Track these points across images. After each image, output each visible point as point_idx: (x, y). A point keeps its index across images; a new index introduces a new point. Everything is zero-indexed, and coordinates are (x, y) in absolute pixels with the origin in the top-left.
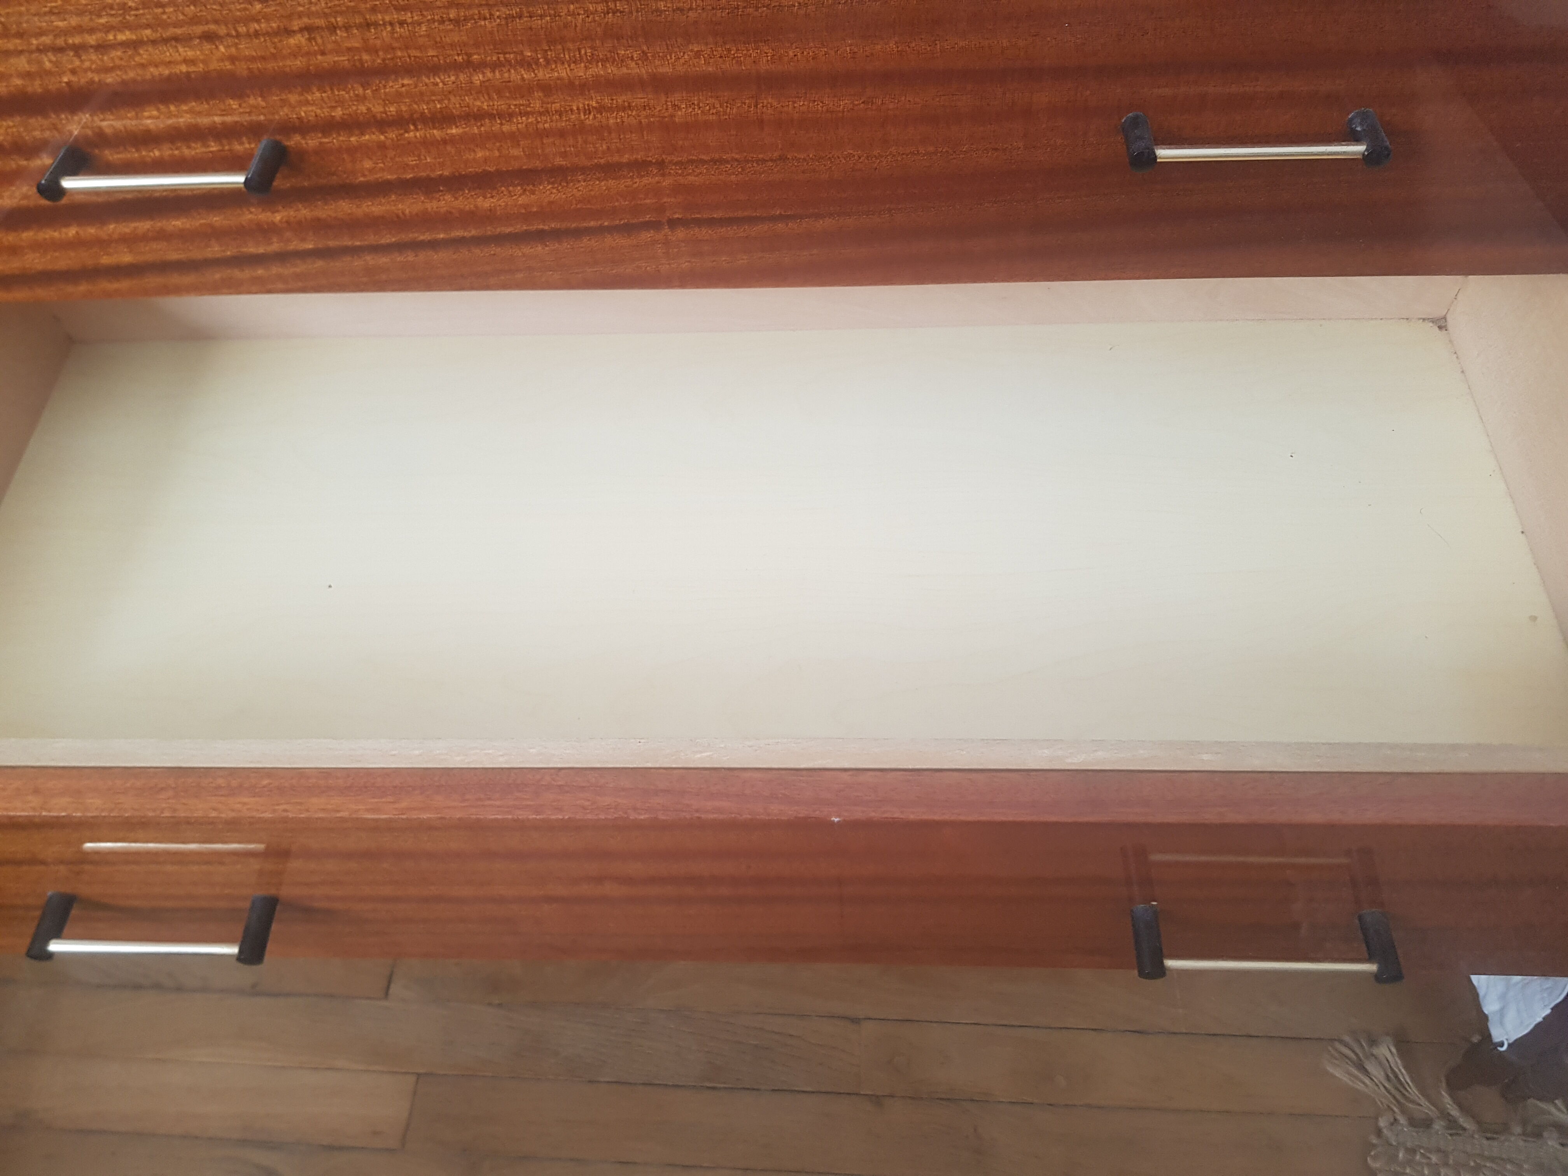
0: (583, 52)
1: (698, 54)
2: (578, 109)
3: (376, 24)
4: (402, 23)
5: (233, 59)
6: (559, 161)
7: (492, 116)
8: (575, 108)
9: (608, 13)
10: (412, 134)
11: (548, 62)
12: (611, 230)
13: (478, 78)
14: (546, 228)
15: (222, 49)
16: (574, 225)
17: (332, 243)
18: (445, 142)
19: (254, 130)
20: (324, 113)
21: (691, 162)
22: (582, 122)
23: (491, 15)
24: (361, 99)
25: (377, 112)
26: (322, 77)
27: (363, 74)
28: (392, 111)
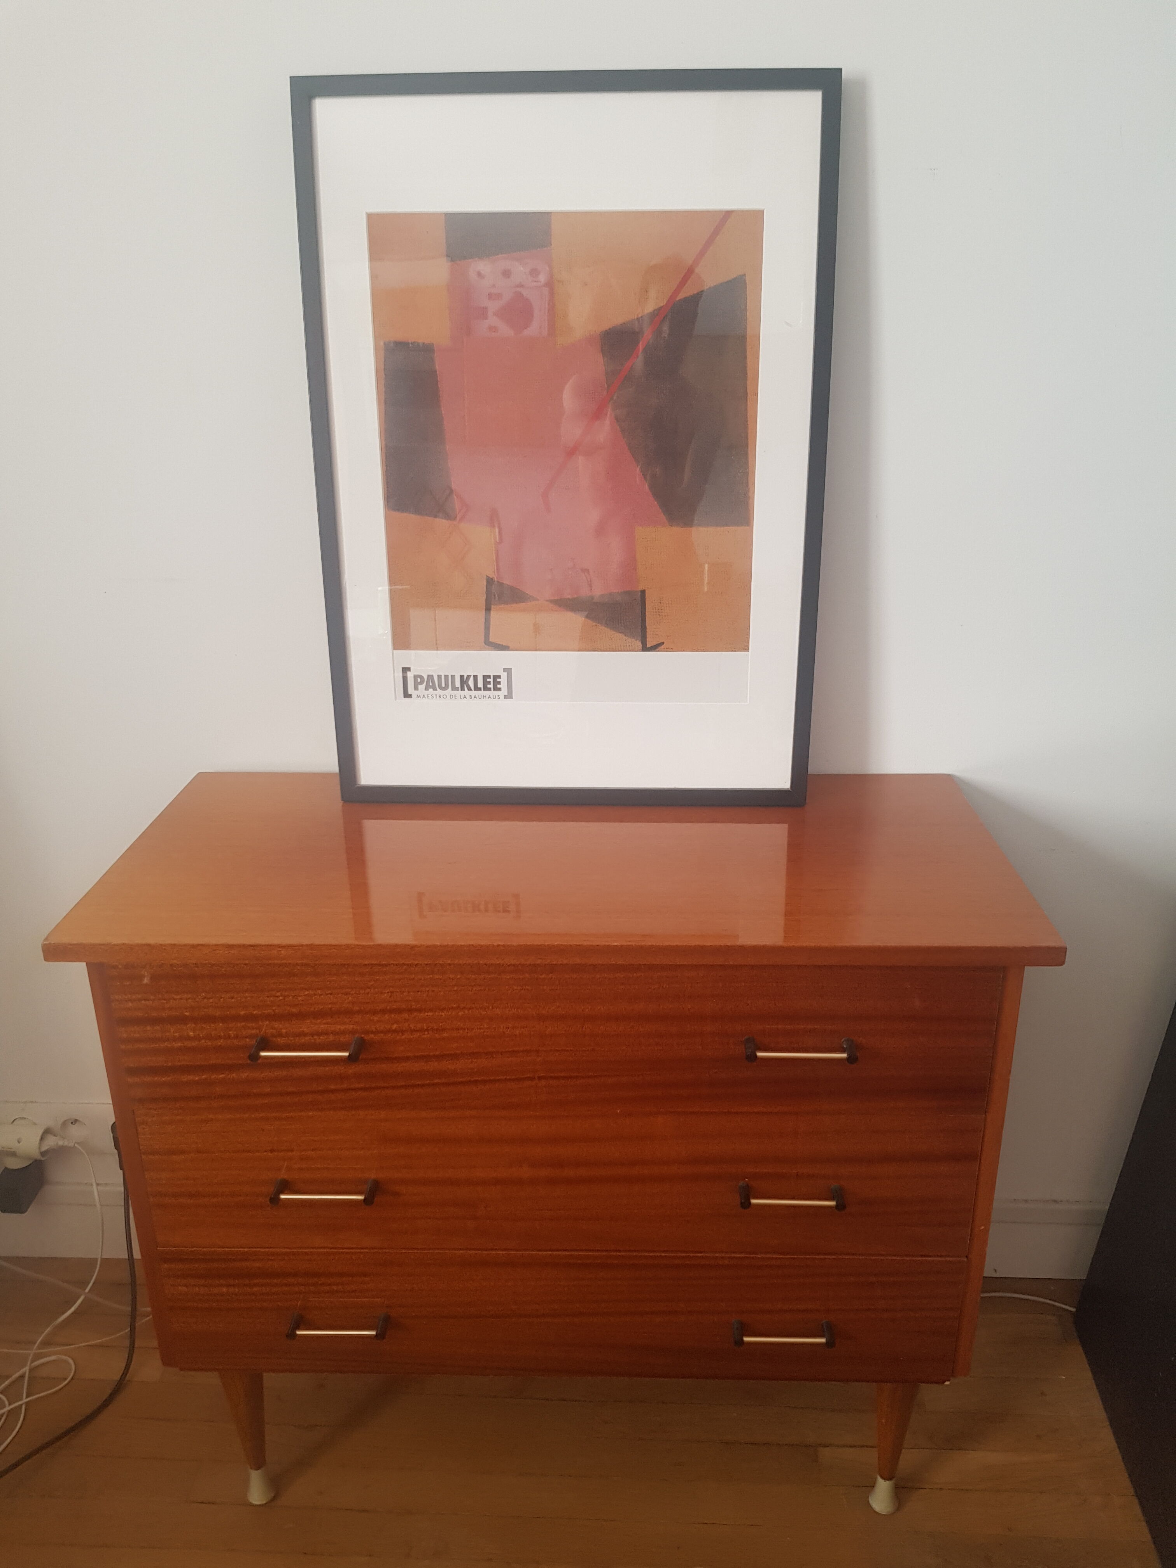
0: (509, 1005)
1: (559, 1007)
2: (504, 1027)
3: (421, 992)
4: (433, 991)
5: (353, 1003)
6: (491, 1049)
7: (464, 1029)
8: (502, 1027)
9: (522, 990)
10: (425, 1036)
11: (493, 1008)
12: (510, 1080)
13: (461, 1013)
14: (480, 1079)
15: (350, 998)
16: (493, 1078)
17: (373, 1085)
18: (440, 1040)
19: (353, 1032)
20: (388, 1027)
21: (551, 1050)
22: (504, 1033)
23: (472, 989)
24: (406, 1020)
25: (412, 1026)
26: (392, 1011)
27: (410, 1010)
28: (419, 1026)
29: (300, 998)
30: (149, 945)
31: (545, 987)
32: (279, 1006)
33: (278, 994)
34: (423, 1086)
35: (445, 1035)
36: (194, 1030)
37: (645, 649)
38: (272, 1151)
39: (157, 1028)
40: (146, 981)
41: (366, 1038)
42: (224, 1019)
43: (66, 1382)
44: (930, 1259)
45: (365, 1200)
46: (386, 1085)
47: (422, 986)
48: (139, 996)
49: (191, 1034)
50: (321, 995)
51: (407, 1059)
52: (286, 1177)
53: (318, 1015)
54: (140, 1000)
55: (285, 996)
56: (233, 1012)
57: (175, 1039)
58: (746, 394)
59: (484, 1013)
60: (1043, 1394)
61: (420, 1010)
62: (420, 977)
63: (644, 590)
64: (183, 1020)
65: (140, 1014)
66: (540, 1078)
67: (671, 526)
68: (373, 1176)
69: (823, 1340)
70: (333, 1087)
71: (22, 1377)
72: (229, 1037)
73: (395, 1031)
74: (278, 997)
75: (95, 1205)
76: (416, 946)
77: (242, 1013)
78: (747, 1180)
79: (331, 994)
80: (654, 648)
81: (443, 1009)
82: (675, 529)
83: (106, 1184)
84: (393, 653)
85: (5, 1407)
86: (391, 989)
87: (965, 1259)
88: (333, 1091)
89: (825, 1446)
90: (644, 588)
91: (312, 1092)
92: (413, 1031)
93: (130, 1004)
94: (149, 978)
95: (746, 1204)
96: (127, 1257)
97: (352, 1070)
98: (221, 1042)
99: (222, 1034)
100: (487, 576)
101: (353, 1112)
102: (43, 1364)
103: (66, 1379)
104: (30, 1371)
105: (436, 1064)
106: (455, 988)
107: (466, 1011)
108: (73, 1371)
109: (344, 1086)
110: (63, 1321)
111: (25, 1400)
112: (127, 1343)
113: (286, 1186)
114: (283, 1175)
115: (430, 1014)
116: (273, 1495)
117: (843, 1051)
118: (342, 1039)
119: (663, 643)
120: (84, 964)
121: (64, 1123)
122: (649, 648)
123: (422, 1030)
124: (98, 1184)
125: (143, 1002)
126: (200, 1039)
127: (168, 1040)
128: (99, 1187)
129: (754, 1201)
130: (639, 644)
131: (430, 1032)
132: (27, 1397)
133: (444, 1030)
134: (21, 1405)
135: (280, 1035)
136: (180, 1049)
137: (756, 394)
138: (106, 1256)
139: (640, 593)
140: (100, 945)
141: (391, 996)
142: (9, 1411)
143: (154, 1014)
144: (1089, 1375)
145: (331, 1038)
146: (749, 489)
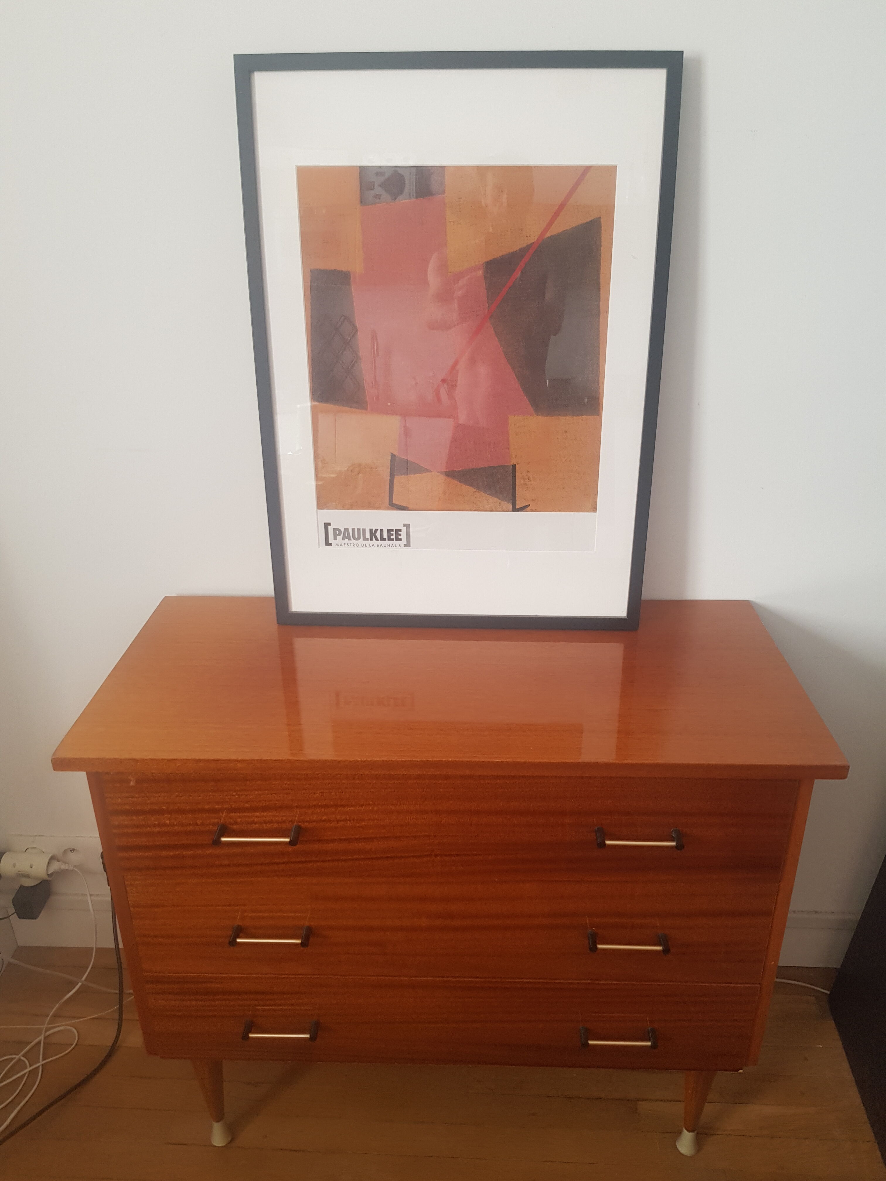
0: (413, 802)
1: (452, 804)
2: (409, 818)
3: (345, 792)
4: (354, 792)
5: (292, 800)
6: (398, 834)
7: (378, 820)
8: (407, 818)
9: (423, 791)
10: (348, 824)
11: (400, 804)
12: (412, 856)
13: (376, 808)
14: (390, 856)
15: (290, 797)
16: (400, 855)
17: (307, 859)
18: (359, 827)
19: (292, 822)
20: (319, 818)
21: (445, 835)
22: (409, 822)
23: (384, 791)
24: (333, 813)
25: (338, 817)
26: (321, 806)
27: (337, 806)
28: (343, 817)
29: (251, 797)
30: (134, 760)
31: (441, 790)
32: (235, 802)
33: (234, 794)
34: (345, 860)
35: (363, 824)
36: (169, 819)
37: (515, 509)
38: (230, 905)
39: (141, 817)
40: (132, 783)
41: (302, 825)
42: (193, 811)
43: (73, 1046)
44: (731, 985)
45: (302, 943)
46: (317, 859)
47: (346, 788)
48: (126, 795)
49: (168, 822)
50: (267, 794)
51: (333, 841)
52: (240, 924)
53: (265, 809)
54: (127, 797)
55: (239, 795)
56: (200, 806)
57: (155, 826)
58: (599, 311)
59: (393, 808)
60: (806, 1059)
61: (343, 806)
62: (344, 782)
63: (515, 465)
64: (160, 812)
65: (128, 807)
66: (436, 855)
67: (537, 415)
68: (307, 923)
69: (649, 1044)
70: (276, 861)
71: (39, 1043)
72: (197, 825)
73: (324, 821)
74: (235, 795)
75: (90, 910)
76: (341, 761)
77: (207, 807)
78: (594, 929)
79: (275, 794)
80: (521, 509)
81: (362, 805)
82: (540, 417)
83: (98, 895)
84: (317, 511)
85: (26, 1068)
86: (322, 790)
87: (759, 986)
88: (277, 864)
89: (643, 1100)
90: (515, 463)
91: (261, 864)
92: (338, 821)
93: (120, 800)
94: (134, 782)
95: (594, 949)
96: (114, 946)
97: (291, 849)
98: (189, 828)
99: (192, 822)
100: (391, 453)
101: (292, 878)
102: (54, 1033)
103: (72, 1045)
104: (45, 1038)
105: (356, 845)
106: (372, 790)
107: (380, 807)
108: (77, 1038)
109: (286, 860)
110: (70, 998)
111: (41, 1063)
112: (116, 1016)
113: (240, 931)
114: (238, 923)
115: (352, 808)
116: (230, 1139)
117: (672, 840)
118: (284, 826)
119: (529, 505)
120: (85, 773)
121: (65, 852)
122: (518, 509)
123: (345, 820)
124: (91, 895)
125: (130, 799)
126: (174, 825)
127: (149, 826)
128: (92, 898)
129: (600, 946)
130: (510, 506)
131: (352, 822)
132: (43, 1060)
133: (363, 820)
134: (39, 1066)
135: (236, 823)
136: (158, 832)
137: (607, 312)
138: (99, 946)
139: (512, 467)
140: (96, 759)
141: (322, 795)
142: (30, 1071)
143: (138, 808)
144: (840, 1044)
145: (276, 825)
146: (599, 387)
